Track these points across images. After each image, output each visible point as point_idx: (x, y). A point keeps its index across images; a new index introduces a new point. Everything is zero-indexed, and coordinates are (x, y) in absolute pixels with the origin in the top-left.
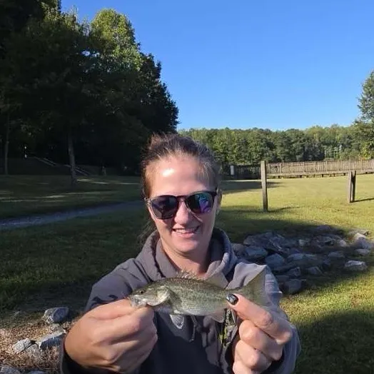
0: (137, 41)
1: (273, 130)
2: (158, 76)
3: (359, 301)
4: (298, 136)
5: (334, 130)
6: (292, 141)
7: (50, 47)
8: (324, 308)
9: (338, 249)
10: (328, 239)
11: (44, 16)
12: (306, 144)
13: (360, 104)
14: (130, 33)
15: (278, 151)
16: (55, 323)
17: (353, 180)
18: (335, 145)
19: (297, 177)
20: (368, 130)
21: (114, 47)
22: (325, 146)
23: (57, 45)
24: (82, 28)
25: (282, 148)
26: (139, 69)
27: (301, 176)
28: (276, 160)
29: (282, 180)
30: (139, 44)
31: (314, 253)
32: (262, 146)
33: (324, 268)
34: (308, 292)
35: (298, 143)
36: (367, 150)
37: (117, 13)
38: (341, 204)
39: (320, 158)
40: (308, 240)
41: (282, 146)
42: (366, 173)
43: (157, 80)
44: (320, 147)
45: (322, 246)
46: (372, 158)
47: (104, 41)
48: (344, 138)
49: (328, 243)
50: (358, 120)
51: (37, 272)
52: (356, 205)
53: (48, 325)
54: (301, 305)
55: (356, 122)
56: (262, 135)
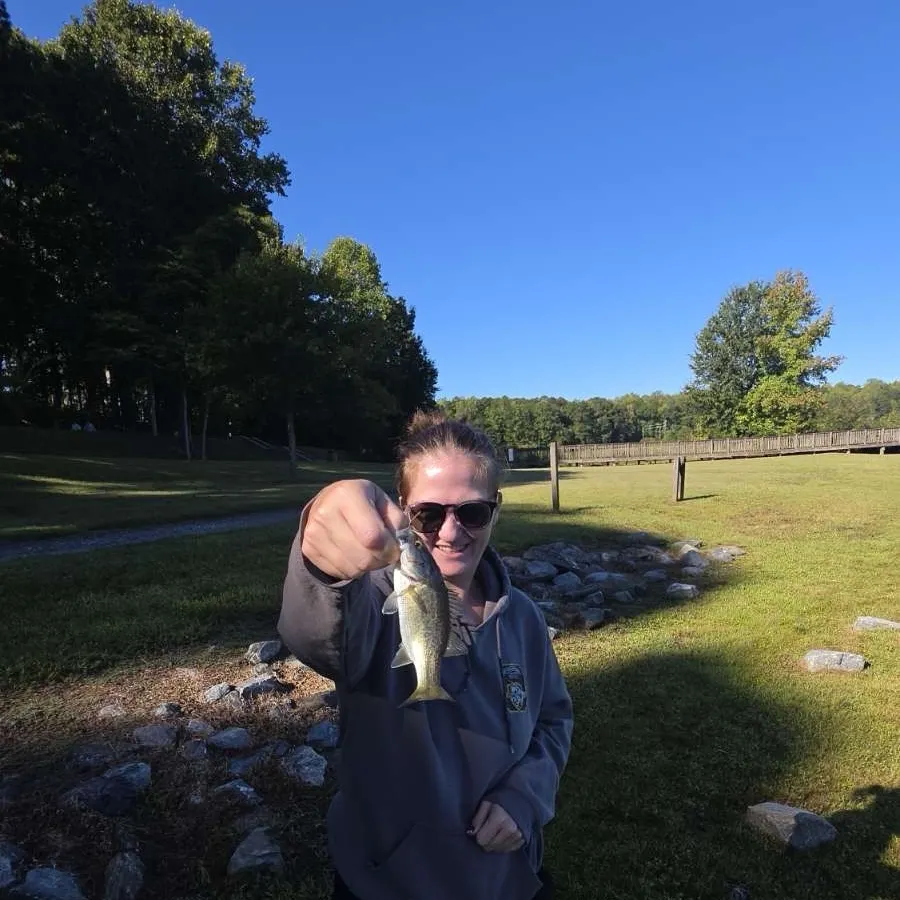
0: (383, 280)
1: (570, 399)
2: (411, 327)
3: (686, 640)
4: (604, 408)
5: (656, 400)
6: (596, 414)
7: (266, 290)
8: (636, 650)
9: (658, 565)
10: (644, 552)
11: (261, 248)
12: (616, 418)
13: (693, 363)
14: (375, 270)
15: (576, 428)
16: (263, 662)
17: (682, 469)
18: (657, 419)
19: (602, 464)
20: (705, 399)
21: (352, 288)
22: (643, 422)
23: (276, 288)
24: (310, 264)
25: (581, 425)
26: (385, 317)
27: (608, 464)
28: (573, 441)
29: (581, 468)
30: (386, 284)
31: (622, 571)
32: (553, 421)
33: (637, 592)
34: (612, 626)
35: (604, 417)
36: (704, 426)
37: (359, 243)
38: (664, 503)
39: (636, 438)
40: (615, 554)
41: (581, 421)
42: (702, 459)
43: (409, 332)
44: (635, 424)
45: (636, 561)
46: (710, 438)
47: (339, 281)
48: (670, 411)
49: (644, 558)
50: (690, 385)
51: (241, 592)
52: (682, 505)
53: (253, 665)
54: (602, 645)
55: (688, 388)
56: (554, 407)
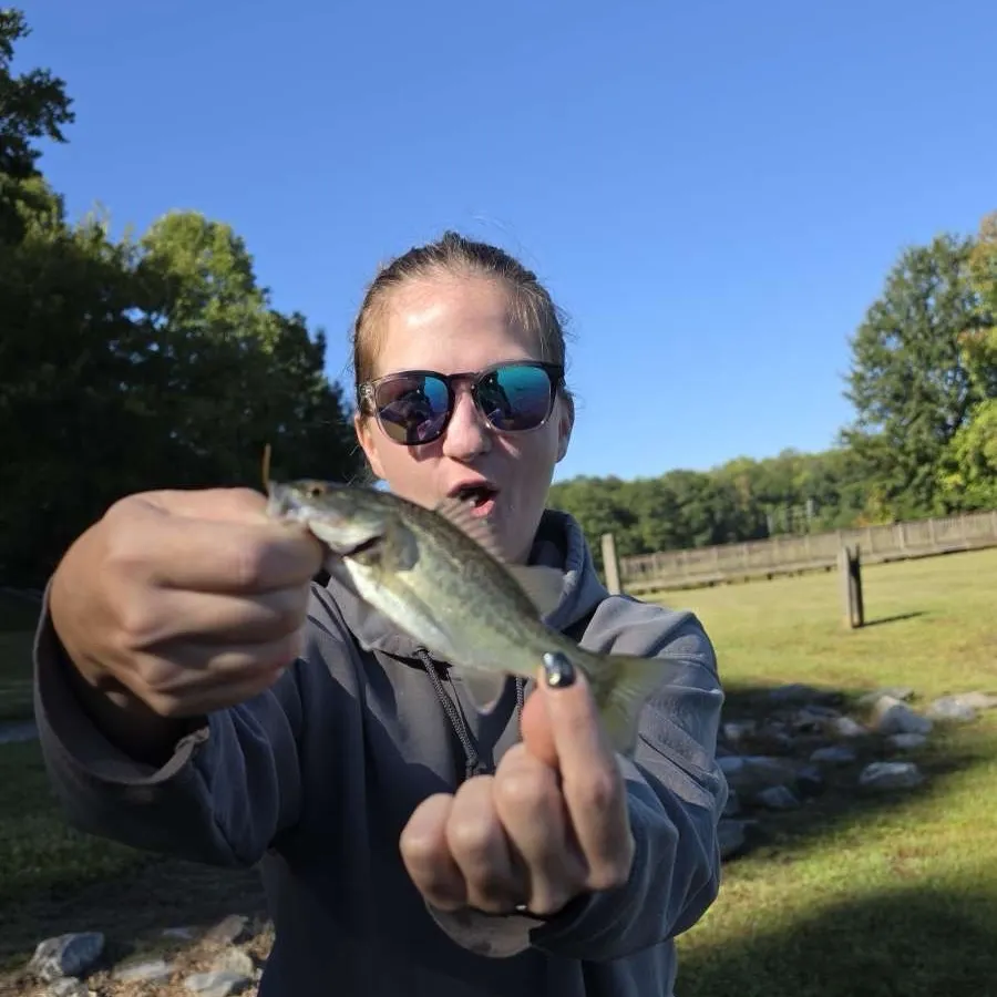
0: (260, 284)
2: (320, 364)
3: (913, 863)
4: (692, 488)
5: (788, 464)
6: (680, 500)
7: (38, 303)
8: (817, 889)
9: (836, 740)
10: (805, 717)
11: (25, 231)
12: (717, 504)
13: (849, 388)
14: (243, 266)
15: (645, 529)
16: (68, 975)
17: (855, 568)
18: (793, 499)
19: (702, 585)
20: (877, 452)
21: (202, 299)
22: (768, 507)
23: (58, 299)
24: (119, 254)
25: (655, 522)
26: (269, 349)
27: (712, 584)
28: (641, 549)
29: (662, 595)
30: (266, 291)
31: (767, 754)
33: (804, 789)
34: (764, 851)
35: (696, 505)
36: (883, 501)
37: (209, 221)
38: (830, 633)
39: (761, 534)
40: (750, 725)
41: (654, 515)
42: (887, 561)
43: (317, 374)
44: (755, 511)
45: (792, 736)
46: (897, 521)
47: (177, 280)
48: (817, 484)
49: (806, 729)
50: (848, 429)
51: (16, 850)
52: (863, 634)
53: (46, 983)
54: (749, 885)
55: (844, 434)
56: (601, 493)
